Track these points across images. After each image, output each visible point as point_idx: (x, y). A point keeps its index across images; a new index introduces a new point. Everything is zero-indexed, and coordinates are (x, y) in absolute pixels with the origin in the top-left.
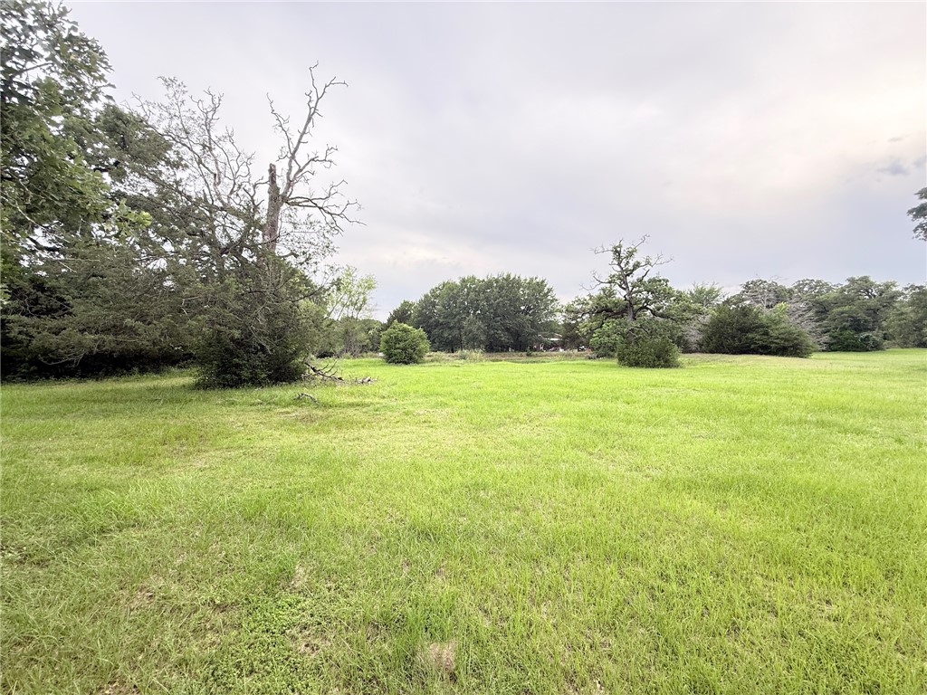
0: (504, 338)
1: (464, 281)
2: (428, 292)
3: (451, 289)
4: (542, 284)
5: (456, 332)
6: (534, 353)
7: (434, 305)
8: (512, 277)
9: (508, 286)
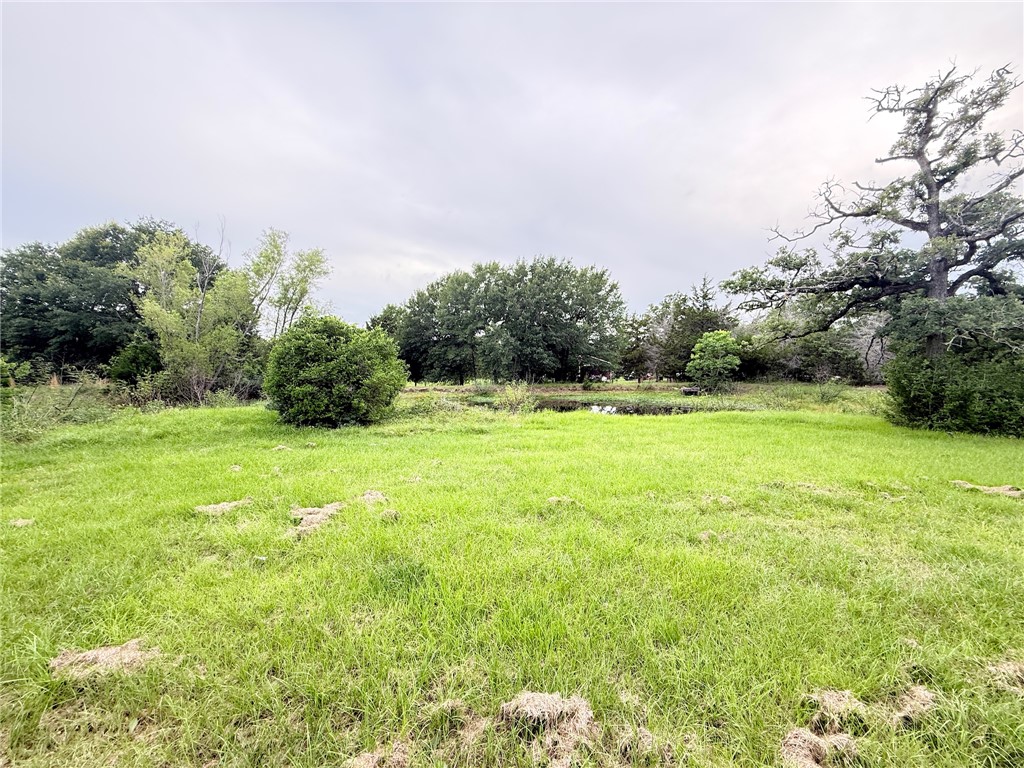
0: (548, 359)
1: (479, 268)
2: (424, 289)
3: (460, 282)
4: (599, 279)
5: (467, 351)
6: (595, 385)
7: (432, 309)
8: (557, 263)
9: (550, 276)
